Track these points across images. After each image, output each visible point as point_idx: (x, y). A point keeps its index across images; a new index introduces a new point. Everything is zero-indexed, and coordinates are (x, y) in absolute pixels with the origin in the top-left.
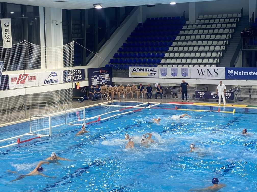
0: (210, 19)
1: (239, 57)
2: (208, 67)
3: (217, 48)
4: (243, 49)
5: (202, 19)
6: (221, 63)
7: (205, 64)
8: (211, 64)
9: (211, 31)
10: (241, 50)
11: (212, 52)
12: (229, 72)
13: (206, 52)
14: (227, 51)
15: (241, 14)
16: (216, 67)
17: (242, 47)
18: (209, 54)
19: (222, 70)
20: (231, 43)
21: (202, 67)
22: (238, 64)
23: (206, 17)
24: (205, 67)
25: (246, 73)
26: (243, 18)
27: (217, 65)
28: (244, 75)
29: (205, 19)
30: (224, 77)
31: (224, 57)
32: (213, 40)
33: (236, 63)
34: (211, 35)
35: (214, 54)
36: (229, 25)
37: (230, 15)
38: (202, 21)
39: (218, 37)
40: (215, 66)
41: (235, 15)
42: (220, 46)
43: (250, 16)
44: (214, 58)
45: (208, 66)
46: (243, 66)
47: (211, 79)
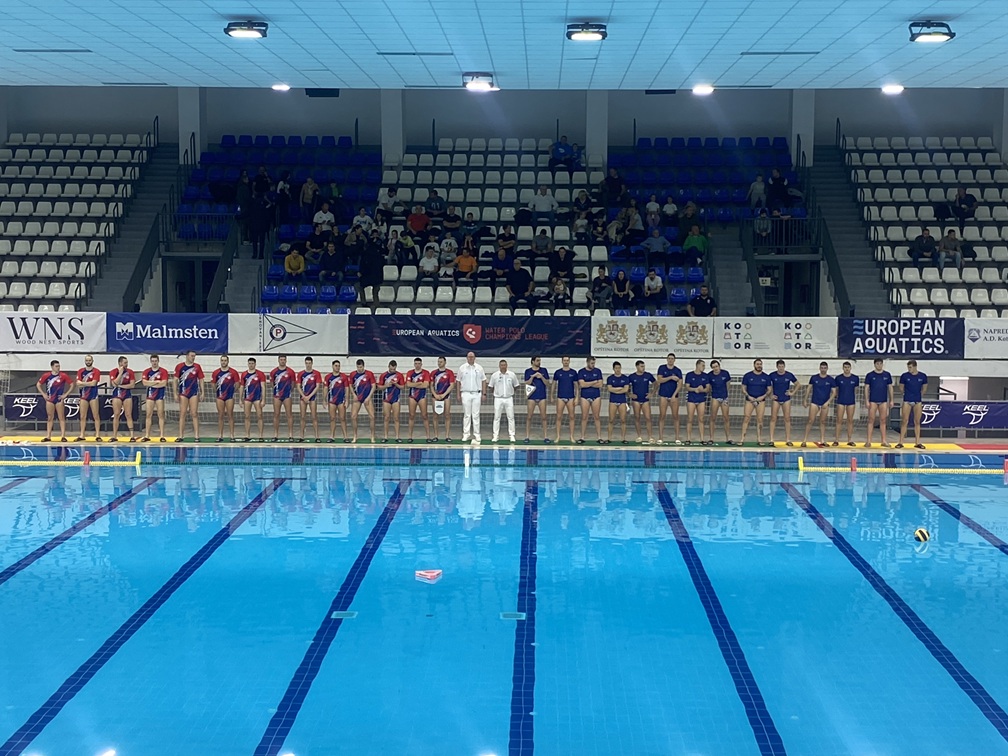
0: (48, 149)
1: (152, 278)
2: (46, 310)
3: (78, 247)
4: (163, 254)
5: (21, 147)
6: (91, 297)
7: (37, 302)
8: (57, 302)
9: (54, 189)
10: (156, 254)
11: (59, 259)
12: (119, 327)
13: (40, 259)
14: (110, 257)
15: (152, 136)
16: (76, 311)
17: (162, 247)
18: (48, 268)
19: (95, 322)
20: (122, 233)
21: (26, 310)
22: (150, 302)
23: (33, 138)
24: (36, 310)
25: (176, 331)
26: (161, 151)
27: (79, 304)
28: (171, 336)
29: (31, 148)
30: (103, 346)
31: (100, 277)
32: (61, 220)
33: (143, 298)
34: (53, 201)
35: (68, 269)
36: (115, 172)
37: (116, 139)
38: (22, 154)
39: (80, 208)
40: (72, 307)
41: (133, 139)
42: (88, 240)
43: (184, 145)
44: (68, 281)
45: (46, 307)
46: (165, 310)
47: (58, 353)
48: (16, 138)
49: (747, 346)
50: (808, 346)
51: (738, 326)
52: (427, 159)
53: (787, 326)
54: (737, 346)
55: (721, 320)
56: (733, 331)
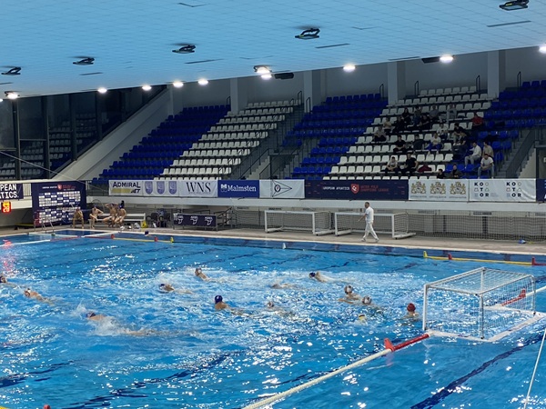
1: (259, 165)
4: (272, 154)
5: (249, 109)
9: (248, 127)
10: (265, 154)
11: (230, 158)
12: (222, 186)
13: (224, 158)
17: (271, 151)
18: (224, 162)
20: (262, 145)
33: (250, 174)
38: (247, 112)
47: (203, 197)
48: (250, 105)
49: (487, 195)
50: (519, 195)
51: (482, 184)
52: (409, 101)
53: (508, 184)
54: (482, 195)
55: (473, 181)
56: (479, 187)
